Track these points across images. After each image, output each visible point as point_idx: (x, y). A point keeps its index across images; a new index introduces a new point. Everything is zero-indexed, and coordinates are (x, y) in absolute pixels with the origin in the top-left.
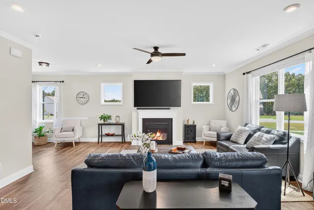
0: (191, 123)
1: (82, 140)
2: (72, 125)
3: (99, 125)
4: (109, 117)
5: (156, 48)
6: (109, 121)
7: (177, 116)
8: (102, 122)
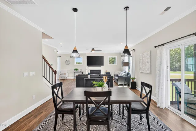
0: (108, 72)
1: (68, 78)
2: (64, 72)
3: (74, 72)
4: (78, 69)
5: (93, 48)
6: (78, 71)
7: (103, 69)
8: (75, 71)
